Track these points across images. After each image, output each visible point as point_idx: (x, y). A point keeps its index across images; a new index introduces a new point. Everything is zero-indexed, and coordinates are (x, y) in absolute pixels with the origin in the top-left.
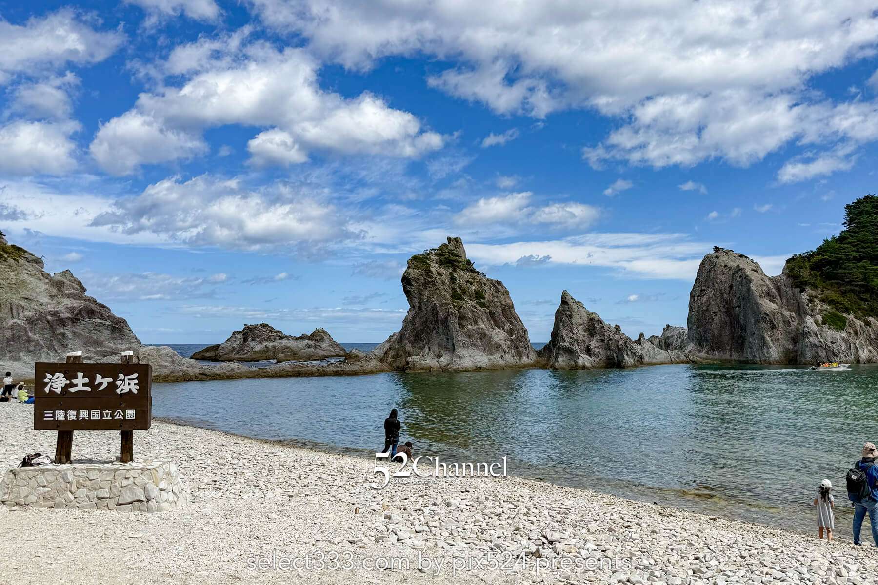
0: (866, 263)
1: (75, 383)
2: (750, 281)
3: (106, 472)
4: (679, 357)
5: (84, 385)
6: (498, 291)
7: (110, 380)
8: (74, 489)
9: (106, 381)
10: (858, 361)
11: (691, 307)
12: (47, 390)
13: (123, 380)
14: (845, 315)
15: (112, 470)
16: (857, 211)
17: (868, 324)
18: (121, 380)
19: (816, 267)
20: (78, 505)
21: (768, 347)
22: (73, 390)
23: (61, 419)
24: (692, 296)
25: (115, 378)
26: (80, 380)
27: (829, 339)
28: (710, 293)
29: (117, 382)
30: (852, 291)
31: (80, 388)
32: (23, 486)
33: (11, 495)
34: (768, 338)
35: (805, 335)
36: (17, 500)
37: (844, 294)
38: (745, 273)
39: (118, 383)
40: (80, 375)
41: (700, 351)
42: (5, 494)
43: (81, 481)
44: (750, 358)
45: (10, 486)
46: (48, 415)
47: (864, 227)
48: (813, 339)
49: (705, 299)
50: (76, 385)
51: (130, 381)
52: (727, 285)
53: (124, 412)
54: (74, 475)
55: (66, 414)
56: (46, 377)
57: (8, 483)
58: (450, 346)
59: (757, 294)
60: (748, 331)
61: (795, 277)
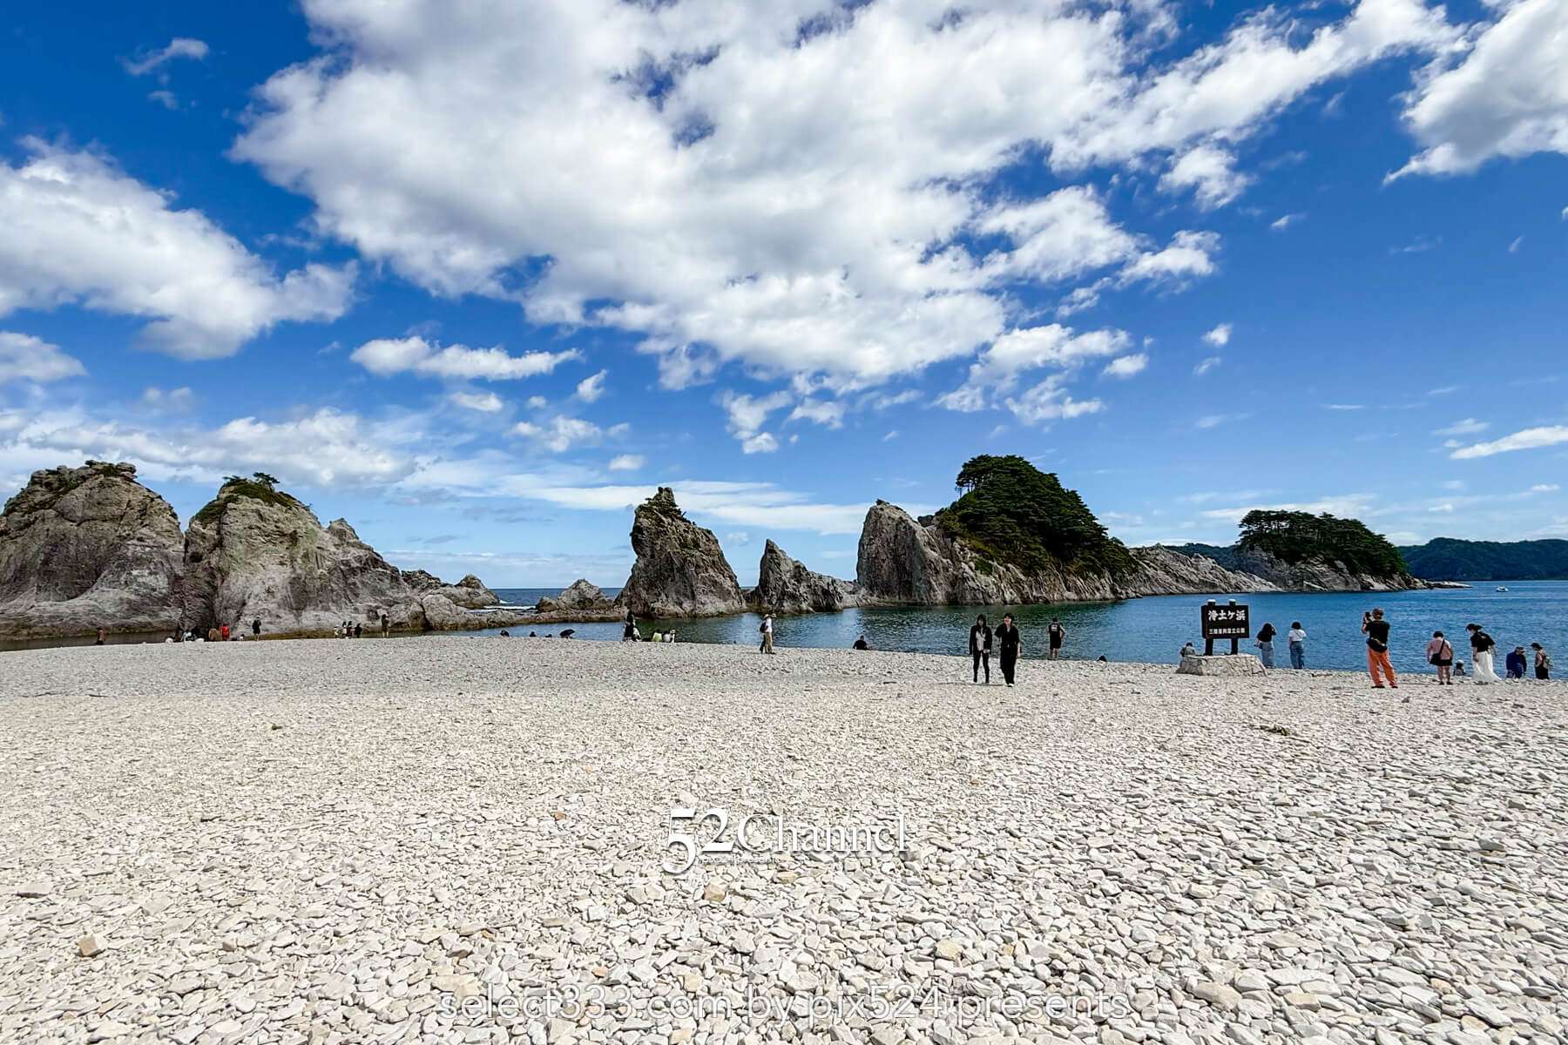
0: (1004, 517)
2: (915, 532)
6: (709, 540)
10: (1005, 603)
11: (860, 555)
14: (990, 562)
17: (1008, 569)
19: (963, 519)
21: (934, 591)
24: (861, 544)
26: (1223, 613)
27: (984, 584)
28: (878, 542)
30: (994, 541)
34: (933, 583)
35: (965, 580)
37: (986, 543)
38: (908, 524)
41: (872, 595)
44: (919, 601)
48: (971, 583)
49: (874, 547)
52: (892, 535)
58: (689, 593)
59: (922, 543)
60: (915, 577)
61: (946, 529)
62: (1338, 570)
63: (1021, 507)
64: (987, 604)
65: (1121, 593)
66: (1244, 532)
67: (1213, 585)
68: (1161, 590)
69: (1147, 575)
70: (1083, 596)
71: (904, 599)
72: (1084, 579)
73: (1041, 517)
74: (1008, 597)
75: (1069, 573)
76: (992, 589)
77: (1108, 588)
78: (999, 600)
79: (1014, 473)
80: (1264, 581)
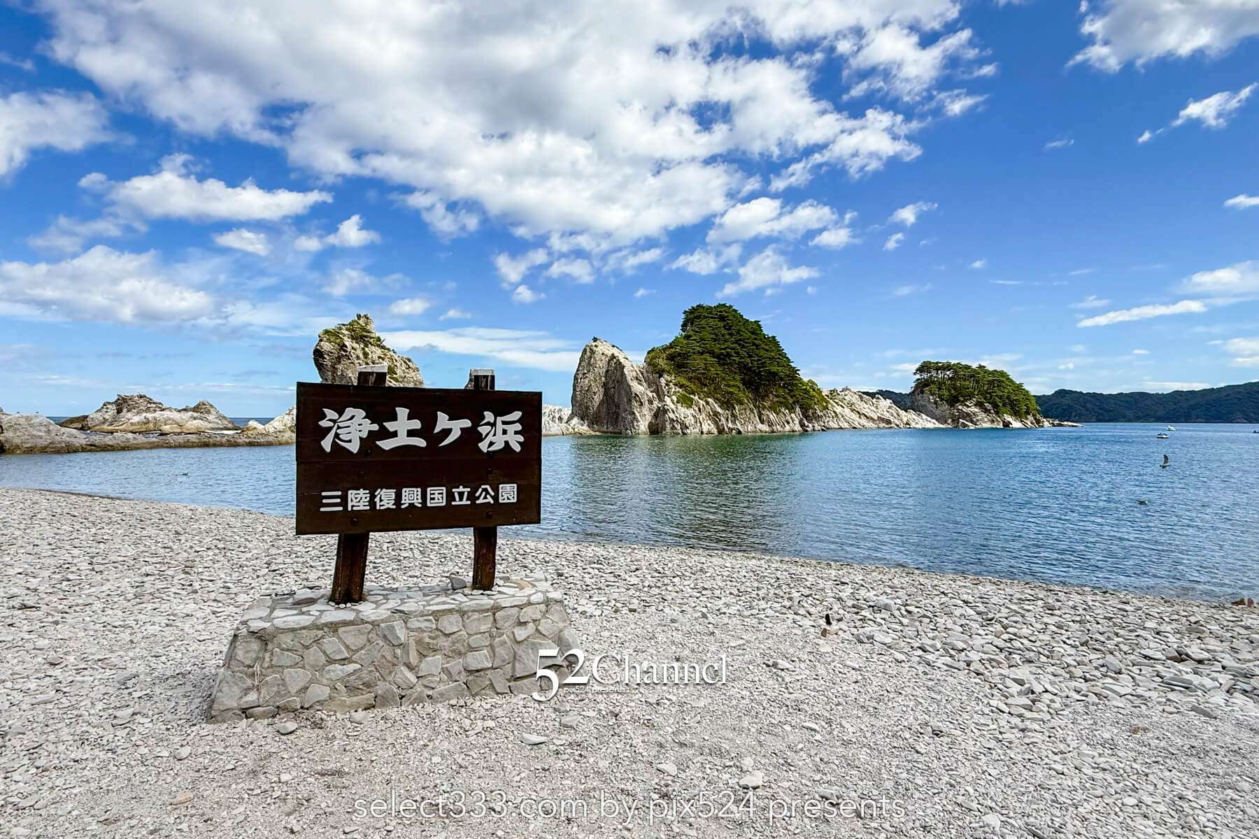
0: (707, 356)
1: (391, 430)
2: (623, 367)
3: (476, 616)
4: (568, 429)
5: (411, 433)
6: (409, 368)
7: (467, 423)
8: (413, 658)
9: (457, 427)
10: (702, 433)
12: (327, 444)
13: (493, 425)
14: (692, 396)
15: (488, 610)
16: (692, 316)
17: (708, 403)
18: (488, 424)
19: (671, 358)
20: (430, 693)
21: (638, 421)
22: (386, 444)
23: (361, 508)
25: (477, 419)
26: (403, 424)
27: (682, 415)
28: (590, 376)
29: (480, 429)
30: (696, 378)
31: (402, 440)
32: (291, 667)
33: (263, 691)
34: (638, 414)
35: (665, 411)
36: (281, 703)
37: (690, 379)
38: (618, 360)
39: (483, 430)
40: (402, 412)
41: (582, 425)
42: (247, 691)
43: (427, 640)
44: (623, 429)
45: (257, 668)
46: (330, 500)
47: (703, 328)
48: (671, 415)
49: (587, 380)
50: (395, 434)
51: (506, 427)
52: (604, 370)
53: (496, 490)
54: (408, 628)
55: (373, 497)
56: (324, 416)
57: (248, 662)
59: (629, 378)
60: (621, 408)
61: (655, 366)
62: (986, 411)
63: (725, 349)
64: (684, 434)
65: (808, 426)
66: (918, 380)
67: (889, 422)
68: (846, 425)
69: (835, 412)
70: (774, 428)
71: (610, 429)
72: (777, 414)
73: (742, 358)
74: (705, 428)
75: (764, 408)
76: (690, 421)
77: (797, 422)
78: (697, 430)
79: (722, 318)
80: (929, 419)
